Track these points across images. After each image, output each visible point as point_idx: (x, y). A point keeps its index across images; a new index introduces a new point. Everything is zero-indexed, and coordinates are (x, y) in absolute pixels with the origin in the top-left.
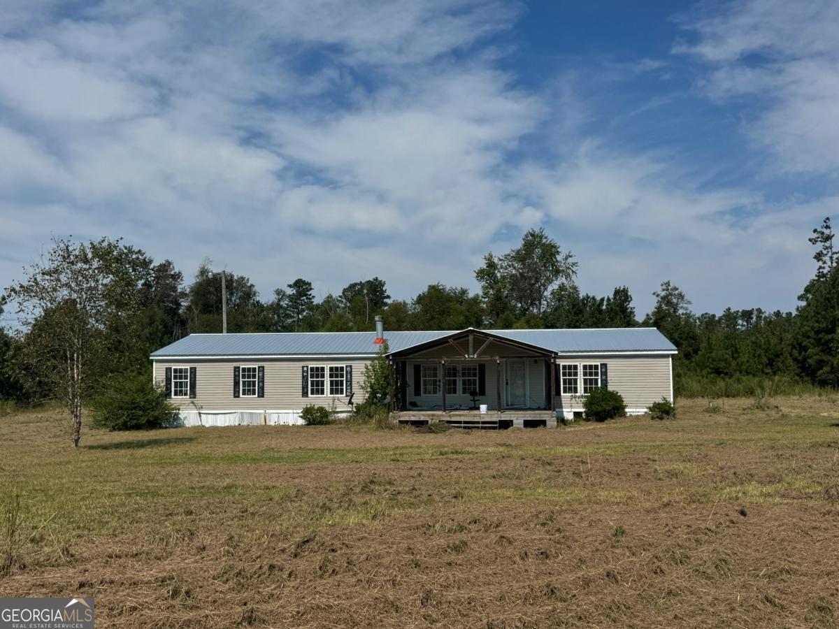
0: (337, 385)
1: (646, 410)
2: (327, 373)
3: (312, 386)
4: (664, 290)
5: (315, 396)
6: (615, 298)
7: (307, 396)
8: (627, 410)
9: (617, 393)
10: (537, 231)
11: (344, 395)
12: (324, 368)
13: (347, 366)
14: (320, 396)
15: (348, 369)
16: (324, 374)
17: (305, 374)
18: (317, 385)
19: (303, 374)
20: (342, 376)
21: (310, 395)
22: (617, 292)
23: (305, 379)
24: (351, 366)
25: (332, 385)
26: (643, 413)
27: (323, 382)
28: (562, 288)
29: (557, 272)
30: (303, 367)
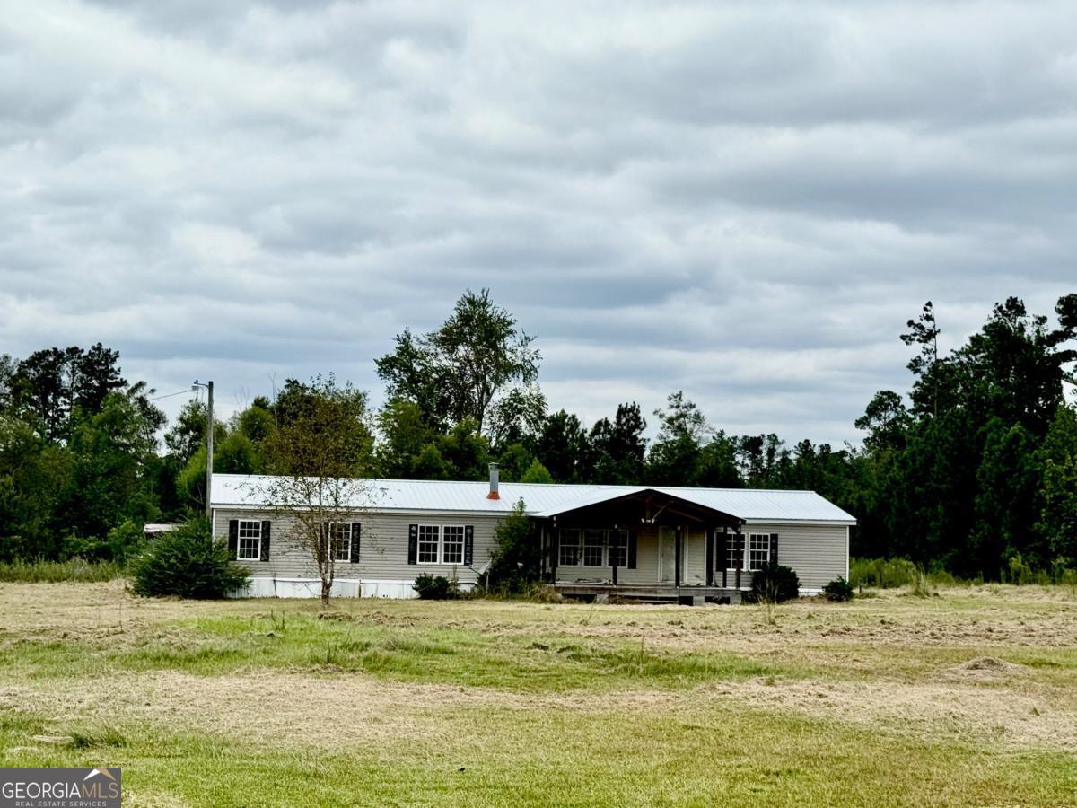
0: (453, 550)
1: (821, 590)
2: (441, 534)
3: (421, 550)
4: (672, 407)
5: (424, 563)
6: (618, 423)
7: (415, 563)
8: (800, 590)
9: (790, 569)
10: (478, 296)
11: (463, 563)
12: (437, 528)
13: (467, 527)
14: (431, 563)
15: (469, 531)
16: (437, 536)
17: (413, 535)
18: (428, 550)
19: (410, 536)
20: (460, 539)
21: (418, 562)
22: (622, 412)
23: (413, 541)
24: (472, 528)
25: (446, 550)
26: (815, 594)
27: (435, 546)
28: (516, 397)
29: (510, 369)
30: (411, 526)
